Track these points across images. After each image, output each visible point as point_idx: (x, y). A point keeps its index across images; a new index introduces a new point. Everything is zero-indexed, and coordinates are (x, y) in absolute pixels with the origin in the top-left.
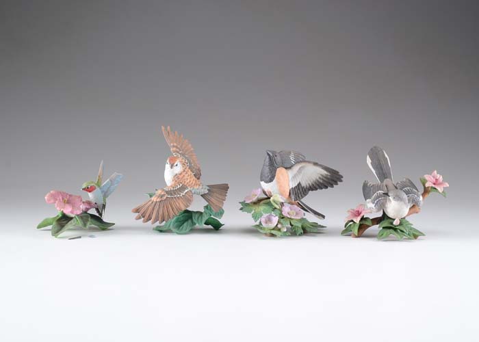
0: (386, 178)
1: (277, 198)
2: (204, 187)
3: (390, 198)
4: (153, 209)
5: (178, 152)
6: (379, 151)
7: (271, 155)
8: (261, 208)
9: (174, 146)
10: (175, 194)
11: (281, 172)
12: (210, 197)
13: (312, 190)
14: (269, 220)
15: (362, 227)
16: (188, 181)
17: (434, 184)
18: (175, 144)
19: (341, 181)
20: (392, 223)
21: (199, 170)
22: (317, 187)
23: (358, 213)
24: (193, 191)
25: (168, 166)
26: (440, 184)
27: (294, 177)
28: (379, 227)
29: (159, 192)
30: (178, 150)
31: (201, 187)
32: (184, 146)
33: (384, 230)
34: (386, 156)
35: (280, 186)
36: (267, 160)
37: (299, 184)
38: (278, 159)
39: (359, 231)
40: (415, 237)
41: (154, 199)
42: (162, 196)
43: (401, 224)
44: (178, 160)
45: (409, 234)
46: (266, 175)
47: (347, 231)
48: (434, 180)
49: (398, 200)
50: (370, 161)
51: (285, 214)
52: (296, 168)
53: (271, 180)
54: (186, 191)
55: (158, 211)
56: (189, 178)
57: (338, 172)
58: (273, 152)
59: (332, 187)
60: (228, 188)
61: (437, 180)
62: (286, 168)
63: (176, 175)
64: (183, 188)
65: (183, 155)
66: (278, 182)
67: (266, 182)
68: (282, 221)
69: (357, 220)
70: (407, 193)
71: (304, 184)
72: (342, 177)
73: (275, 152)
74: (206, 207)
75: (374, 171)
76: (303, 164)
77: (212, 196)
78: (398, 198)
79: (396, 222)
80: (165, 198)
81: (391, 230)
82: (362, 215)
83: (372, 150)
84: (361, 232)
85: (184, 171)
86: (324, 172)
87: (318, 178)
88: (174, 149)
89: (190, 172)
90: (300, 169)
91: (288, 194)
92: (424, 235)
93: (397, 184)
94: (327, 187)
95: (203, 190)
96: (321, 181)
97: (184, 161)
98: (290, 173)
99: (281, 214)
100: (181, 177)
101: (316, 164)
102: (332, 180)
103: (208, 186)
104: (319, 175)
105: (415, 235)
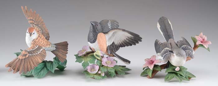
0: (170, 38)
1: (98, 53)
2: (53, 45)
3: (174, 54)
4: (20, 64)
5: (33, 23)
6: (165, 20)
7: (94, 25)
8: (88, 59)
9: (30, 20)
10: (34, 53)
11: (100, 36)
12: (57, 53)
13: (122, 47)
14: (93, 68)
15: (154, 72)
16: (42, 43)
17: (202, 42)
18: (31, 18)
19: (141, 41)
20: (174, 70)
21: (48, 34)
22: (125, 45)
23: (152, 62)
24: (46, 50)
25: (28, 35)
26: (206, 42)
27: (110, 39)
28: (166, 72)
29: (23, 52)
30: (34, 22)
31: (51, 46)
32: (37, 19)
33: (169, 74)
34: (170, 23)
35: (100, 45)
36: (92, 28)
37: (113, 43)
38: (99, 27)
39: (152, 74)
40: (189, 78)
41: (20, 57)
42: (26, 55)
43: (180, 70)
44: (34, 30)
45: (186, 77)
46: (91, 38)
47: (144, 74)
48: (202, 40)
49: (179, 56)
50: (160, 26)
51: (103, 63)
52: (111, 33)
53: (94, 42)
54: (41, 50)
55: (24, 65)
56: (43, 41)
57: (139, 36)
58: (96, 23)
59: (135, 44)
60: (68, 44)
61: (203, 39)
62: (104, 33)
63: (34, 40)
64: (39, 48)
65: (37, 25)
66: (99, 43)
67: (91, 43)
68: (101, 68)
69: (151, 67)
70: (184, 49)
71: (116, 43)
72: (142, 39)
73: (97, 22)
74: (55, 59)
75: (162, 33)
76: (115, 31)
77: (58, 51)
78: (179, 54)
79: (177, 69)
80: (27, 56)
81: (174, 75)
82: (154, 64)
83: (160, 18)
84: (153, 74)
85: (39, 36)
86: (130, 35)
87: (125, 39)
88: (31, 21)
89: (43, 37)
90: (113, 33)
91: (106, 50)
92: (195, 77)
93: (178, 42)
94: (131, 45)
95: (52, 48)
96: (128, 41)
97: (38, 29)
98: (107, 36)
99: (101, 63)
100: (37, 41)
101: (124, 30)
102: (135, 40)
103: (55, 44)
104: (127, 37)
105: (189, 77)
